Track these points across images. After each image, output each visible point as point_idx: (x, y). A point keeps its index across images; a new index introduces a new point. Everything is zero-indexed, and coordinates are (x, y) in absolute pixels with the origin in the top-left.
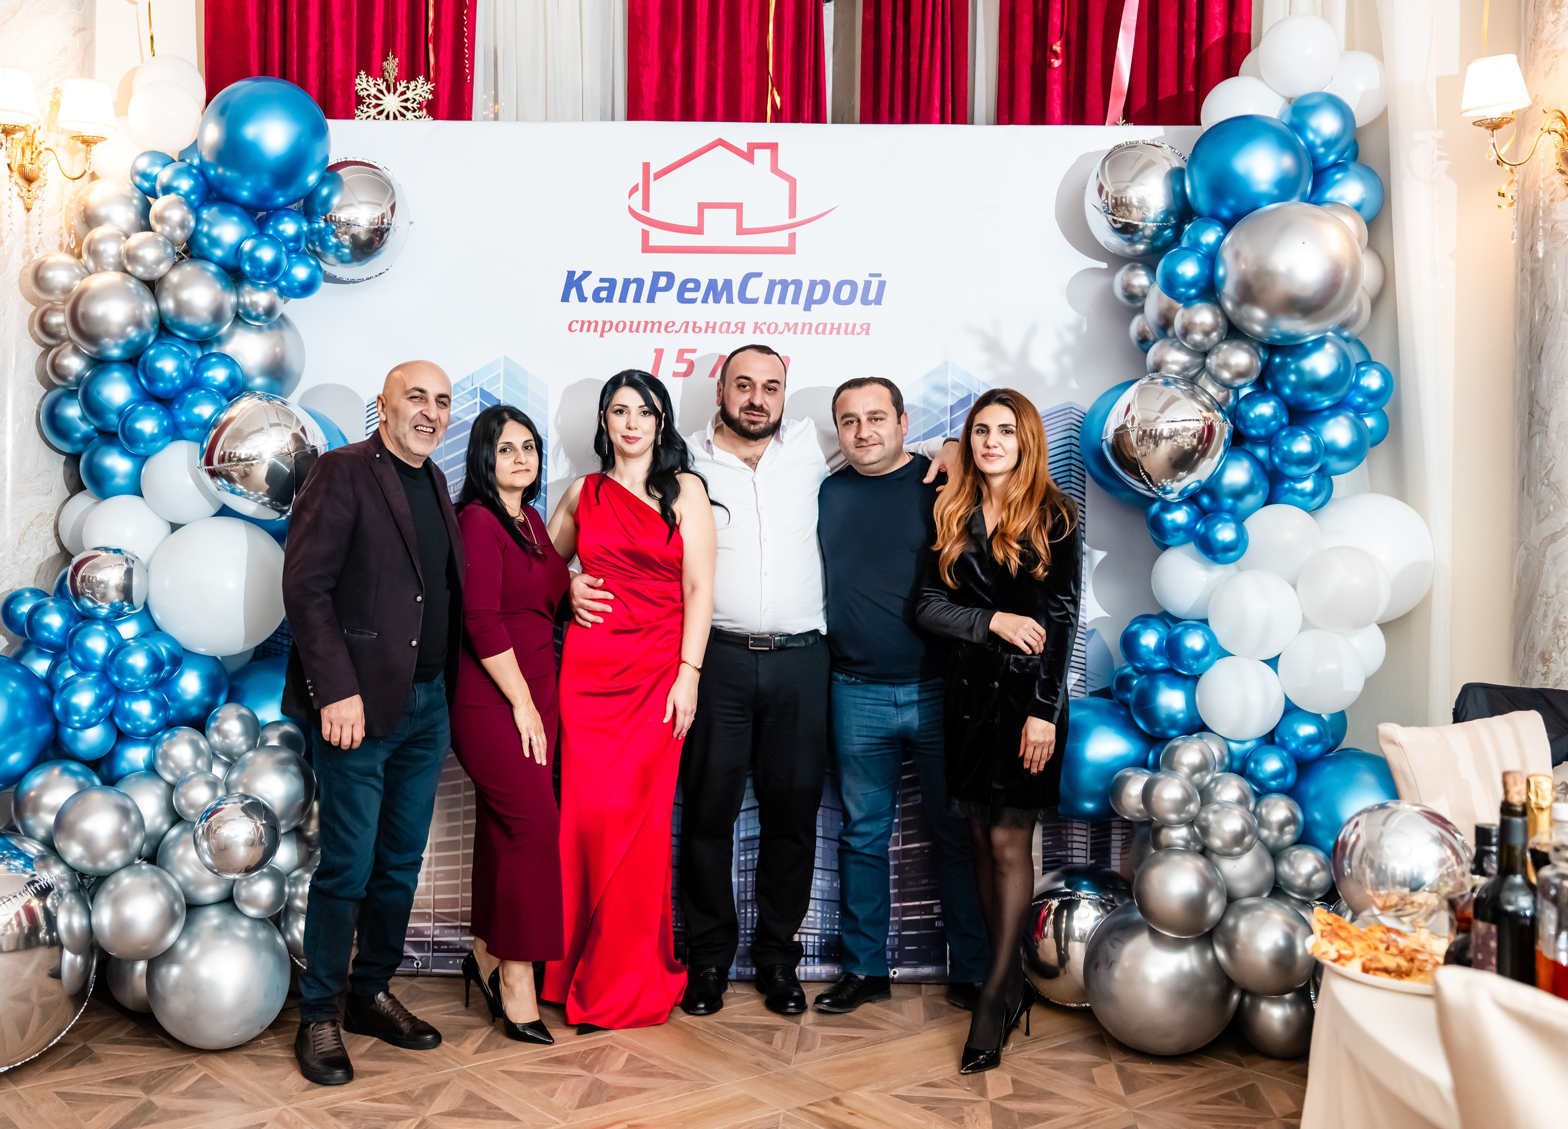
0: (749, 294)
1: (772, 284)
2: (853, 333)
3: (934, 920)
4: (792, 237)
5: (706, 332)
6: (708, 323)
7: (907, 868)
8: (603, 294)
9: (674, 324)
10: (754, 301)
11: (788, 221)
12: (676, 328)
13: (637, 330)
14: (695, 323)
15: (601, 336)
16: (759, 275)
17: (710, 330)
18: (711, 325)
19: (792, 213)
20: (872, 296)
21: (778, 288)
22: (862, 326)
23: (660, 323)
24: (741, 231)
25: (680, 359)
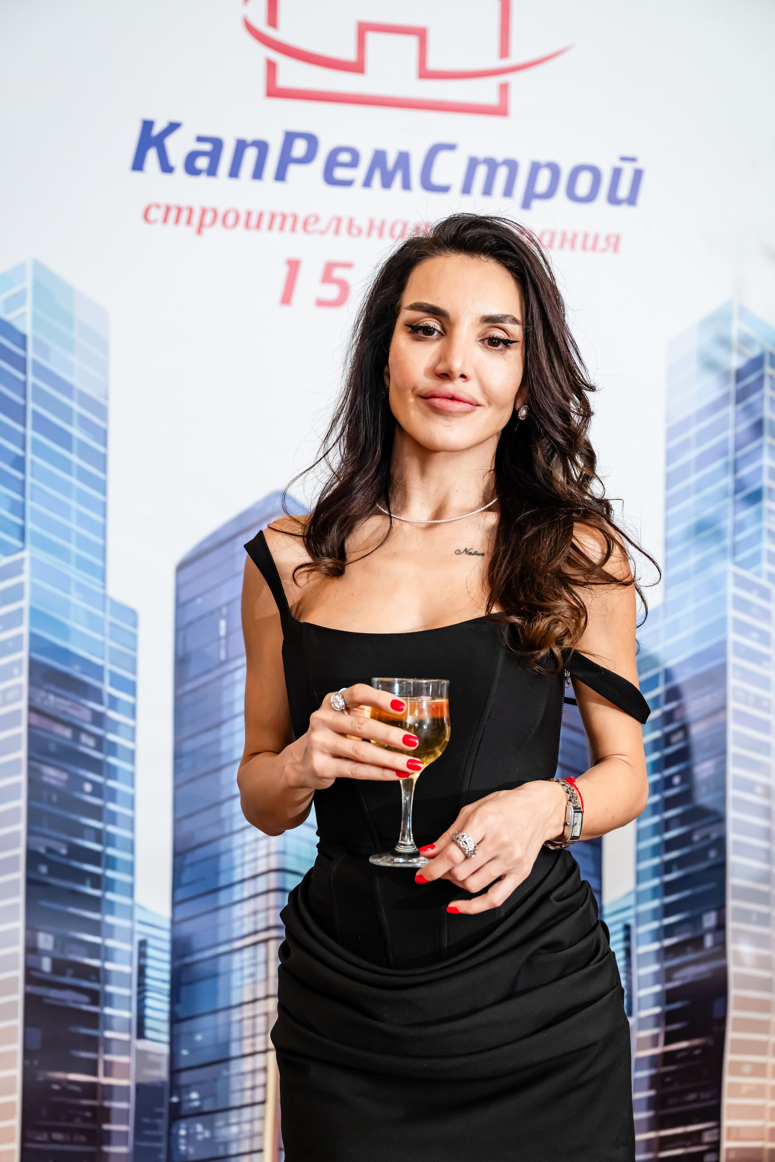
0: (437, 178)
1: (473, 164)
2: (594, 248)
3: (702, 1154)
4: (504, 89)
5: (369, 234)
6: (372, 222)
7: (668, 1079)
8: (202, 163)
9: (317, 220)
10: (444, 189)
11: (495, 62)
12: (322, 225)
13: (258, 226)
14: (351, 221)
15: (199, 232)
16: (452, 147)
17: (375, 233)
18: (377, 224)
19: (504, 51)
20: (623, 191)
21: (482, 172)
22: (607, 239)
23: (295, 218)
24: (425, 74)
25: (327, 278)
